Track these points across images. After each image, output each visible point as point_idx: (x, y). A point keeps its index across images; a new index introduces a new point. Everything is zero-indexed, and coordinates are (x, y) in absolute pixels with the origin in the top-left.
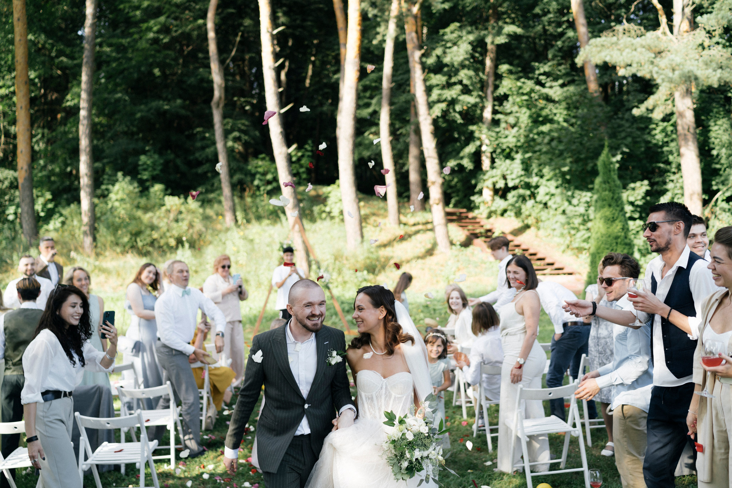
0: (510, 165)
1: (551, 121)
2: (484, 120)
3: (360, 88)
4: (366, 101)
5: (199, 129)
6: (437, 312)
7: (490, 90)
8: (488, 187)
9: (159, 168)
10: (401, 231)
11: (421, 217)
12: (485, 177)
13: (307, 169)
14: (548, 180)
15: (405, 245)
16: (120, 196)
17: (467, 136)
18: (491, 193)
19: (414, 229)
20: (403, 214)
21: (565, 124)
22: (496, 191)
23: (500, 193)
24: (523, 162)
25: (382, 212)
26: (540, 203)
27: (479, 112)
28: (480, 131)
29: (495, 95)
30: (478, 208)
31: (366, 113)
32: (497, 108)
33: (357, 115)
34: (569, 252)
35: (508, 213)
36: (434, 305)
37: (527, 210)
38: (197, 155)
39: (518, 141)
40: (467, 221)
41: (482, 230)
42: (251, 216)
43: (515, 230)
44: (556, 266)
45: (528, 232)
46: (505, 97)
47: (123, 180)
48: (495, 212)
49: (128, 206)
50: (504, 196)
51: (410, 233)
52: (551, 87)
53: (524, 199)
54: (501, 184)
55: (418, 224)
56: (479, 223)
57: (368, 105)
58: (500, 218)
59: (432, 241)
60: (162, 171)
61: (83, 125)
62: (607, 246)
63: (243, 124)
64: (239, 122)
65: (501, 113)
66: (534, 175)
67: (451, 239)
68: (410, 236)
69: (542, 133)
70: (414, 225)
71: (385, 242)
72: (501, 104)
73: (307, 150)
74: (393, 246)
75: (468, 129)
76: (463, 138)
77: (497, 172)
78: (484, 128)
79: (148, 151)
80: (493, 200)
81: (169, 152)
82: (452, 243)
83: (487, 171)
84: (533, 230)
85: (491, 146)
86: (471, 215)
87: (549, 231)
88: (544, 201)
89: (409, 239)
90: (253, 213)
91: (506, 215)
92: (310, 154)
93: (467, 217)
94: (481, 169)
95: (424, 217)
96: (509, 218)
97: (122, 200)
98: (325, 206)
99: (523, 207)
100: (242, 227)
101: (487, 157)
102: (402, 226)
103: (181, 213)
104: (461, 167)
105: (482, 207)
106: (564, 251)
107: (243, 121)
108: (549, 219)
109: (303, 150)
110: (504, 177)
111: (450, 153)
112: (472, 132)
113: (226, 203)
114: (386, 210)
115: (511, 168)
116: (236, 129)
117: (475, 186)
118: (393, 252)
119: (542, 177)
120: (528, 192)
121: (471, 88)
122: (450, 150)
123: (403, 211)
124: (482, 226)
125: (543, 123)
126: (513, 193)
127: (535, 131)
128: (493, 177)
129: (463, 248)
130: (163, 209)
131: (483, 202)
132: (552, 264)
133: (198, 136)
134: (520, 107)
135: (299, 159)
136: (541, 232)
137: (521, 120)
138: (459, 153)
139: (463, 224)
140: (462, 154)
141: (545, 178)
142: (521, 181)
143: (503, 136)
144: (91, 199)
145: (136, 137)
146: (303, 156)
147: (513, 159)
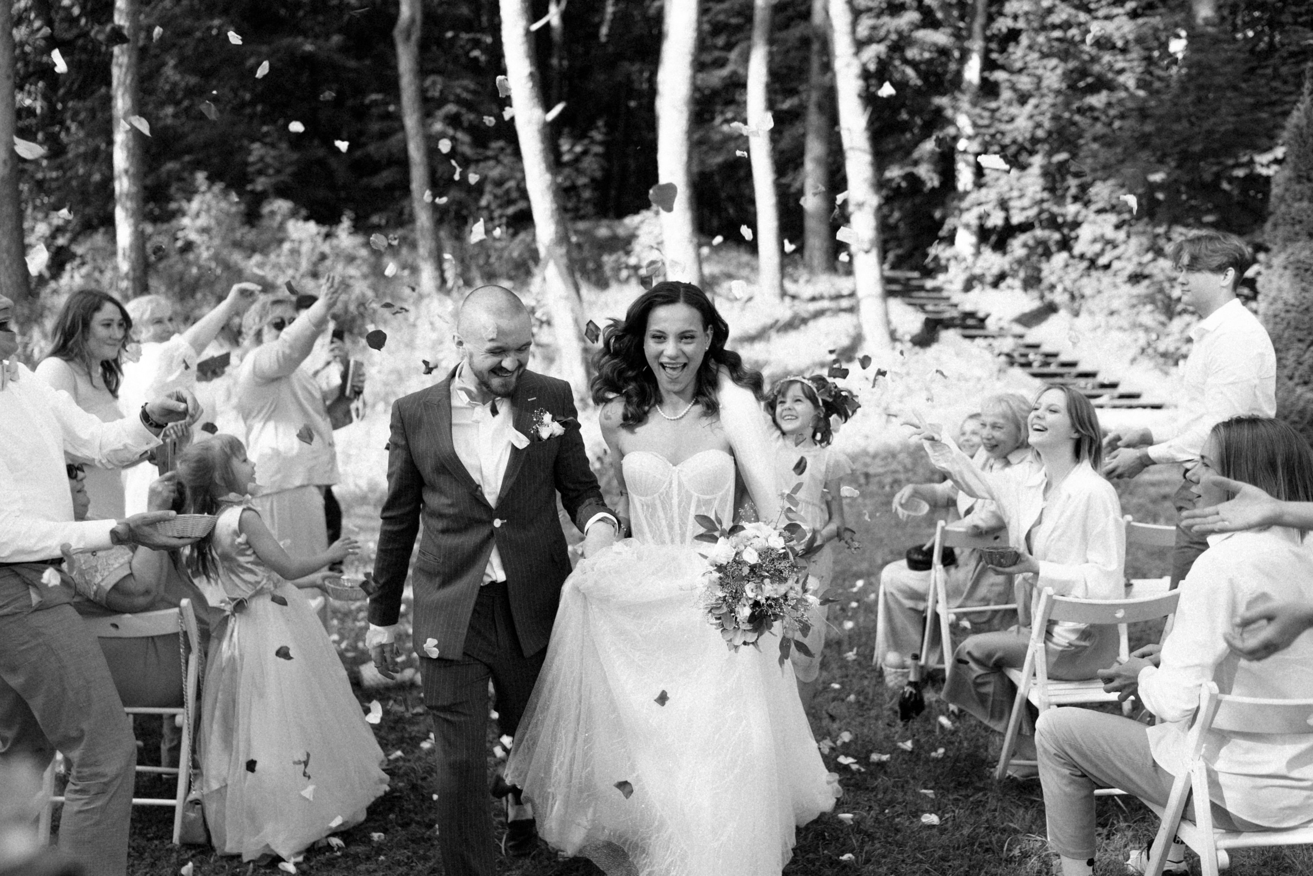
0: (1018, 179)
1: (1110, 86)
2: (964, 86)
3: (706, 27)
4: (717, 54)
5: (374, 97)
6: (874, 480)
7: (980, 21)
8: (967, 226)
9: (289, 170)
10: (784, 311)
11: (826, 284)
12: (964, 204)
13: (593, 180)
14: (1100, 211)
15: (793, 337)
16: (202, 221)
17: (927, 117)
18: (973, 239)
19: (813, 307)
20: (791, 276)
21: (1141, 93)
22: (984, 234)
23: (993, 238)
24: (1046, 173)
25: (745, 272)
26: (1082, 257)
27: (953, 66)
28: (956, 109)
29: (989, 33)
30: (945, 269)
31: (716, 77)
32: (994, 56)
33: (699, 82)
34: (1145, 364)
35: (1009, 281)
36: (866, 465)
37: (1052, 273)
38: (372, 148)
39: (1039, 125)
40: (923, 294)
41: (954, 313)
42: (475, 273)
43: (1024, 315)
44: (1121, 390)
45: (1053, 319)
46: (1013, 35)
47: (209, 188)
48: (980, 278)
49: (217, 242)
50: (1000, 246)
51: (805, 315)
52: (1108, 18)
53: (1046, 250)
54: (996, 219)
55: (822, 297)
56: (948, 299)
57: (720, 63)
58: (991, 292)
59: (852, 332)
60: (294, 175)
61: (120, 66)
62: (1299, 335)
63: (466, 89)
64: (457, 83)
65: (1003, 68)
66: (1069, 200)
67: (892, 327)
68: (804, 321)
69: (1092, 108)
70: (813, 299)
71: (752, 332)
72: (1003, 50)
73: (593, 142)
74: (768, 340)
75: (930, 103)
76: (918, 121)
77: (989, 195)
78: (965, 102)
79: (266, 134)
80: (978, 253)
81: (316, 142)
82: (893, 337)
83: (966, 193)
84: (1063, 315)
85: (979, 140)
86: (929, 284)
87: (1101, 318)
88: (1089, 254)
89: (803, 328)
90: (480, 267)
91: (1003, 285)
92: (598, 149)
93: (921, 288)
94: (954, 188)
95: (833, 285)
96: (1009, 292)
97: (205, 230)
98: (628, 253)
99: (1046, 268)
100: (455, 294)
101: (968, 163)
102: (787, 300)
103: (323, 257)
104: (914, 181)
105: (953, 268)
106: (1133, 360)
107: (466, 82)
108: (1099, 292)
109: (586, 141)
110: (1003, 205)
111: (892, 152)
112: (939, 110)
113: (425, 246)
114: (755, 269)
115: (1019, 185)
116: (452, 98)
117: (940, 224)
118: (769, 352)
119: (1087, 204)
120: (1057, 236)
121: (939, 15)
122: (891, 146)
123: (790, 270)
124: (956, 306)
125: (1093, 89)
126: (1022, 238)
127: (1075, 106)
128: (980, 204)
129: (917, 349)
130: (286, 246)
131: (956, 258)
132: (1114, 386)
133: (374, 111)
134: (1044, 56)
135: (577, 159)
136: (1084, 321)
137: (1045, 83)
138: (909, 153)
139: (914, 301)
140: (916, 155)
141: (1093, 207)
142: (1041, 212)
143: (1006, 118)
144: (136, 226)
145: (248, 111)
146: (585, 153)
147: (1023, 167)
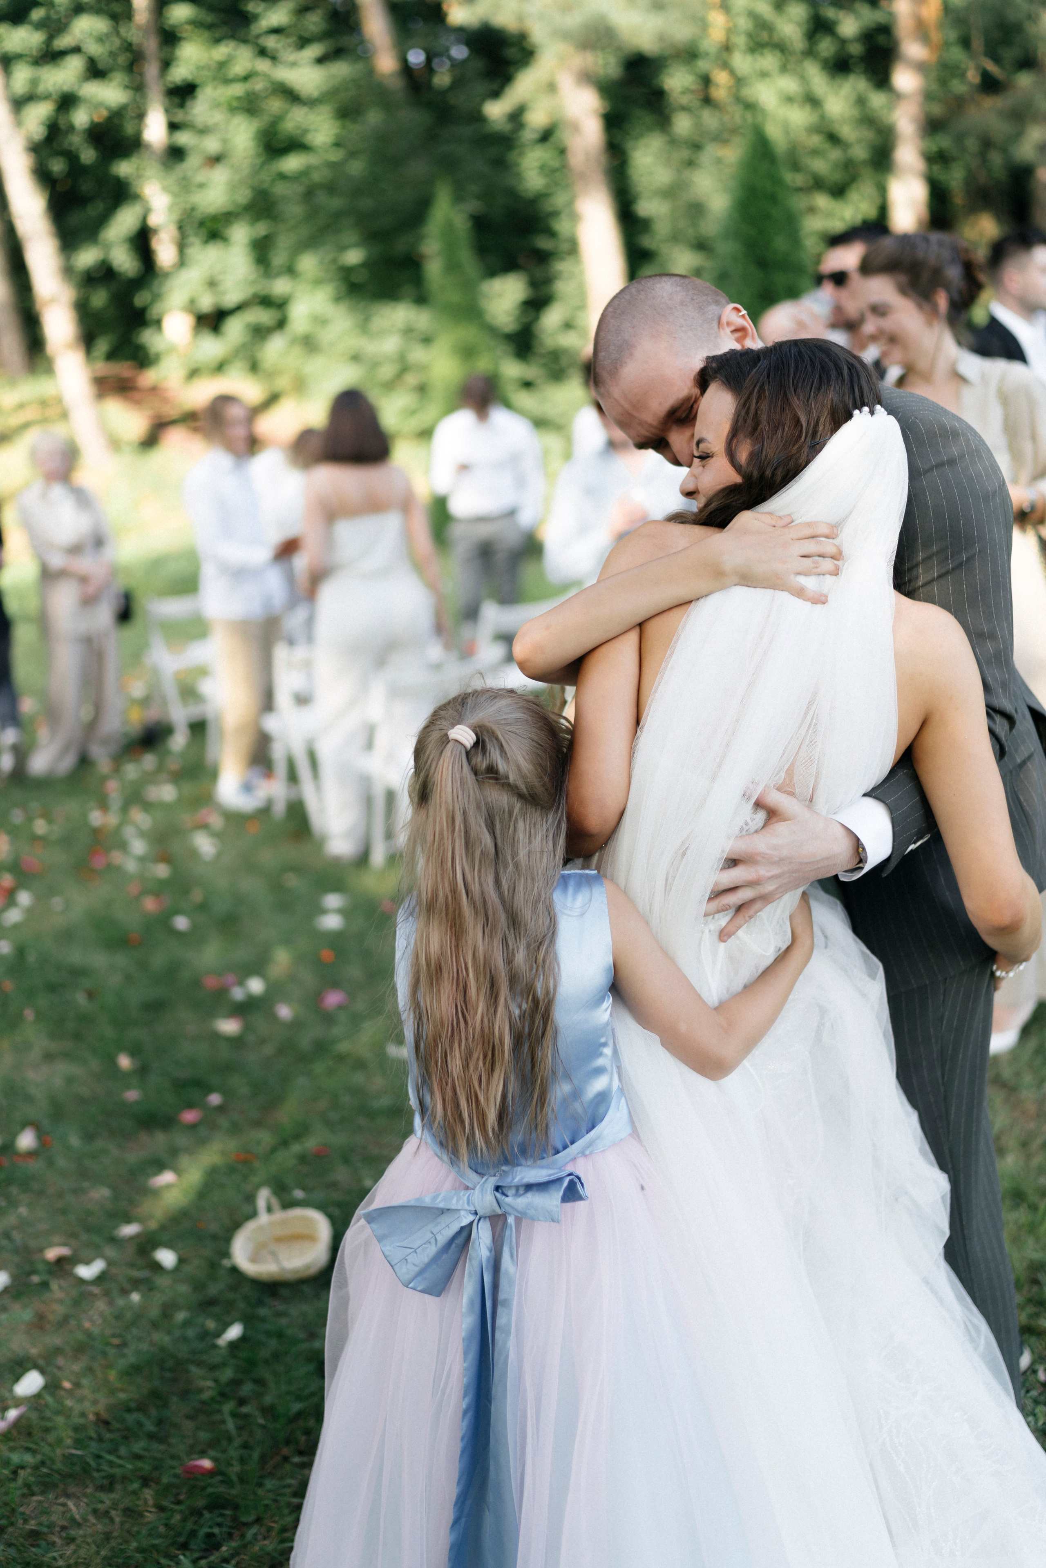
0: (221, 254)
1: (303, 147)
2: (148, 147)
7: (152, 68)
11: (29, 390)
14: (311, 284)
17: (109, 189)
18: (190, 324)
21: (338, 155)
22: (200, 319)
23: (209, 322)
24: (254, 245)
26: (298, 339)
27: (130, 127)
28: (142, 177)
29: (166, 82)
30: (158, 360)
32: (176, 115)
40: (142, 393)
41: (176, 412)
46: (190, 89)
48: (202, 366)
50: (217, 330)
52: (293, 64)
53: (260, 333)
56: (168, 397)
65: (187, 128)
66: (278, 273)
72: (184, 107)
75: (111, 172)
77: (196, 274)
78: (152, 166)
82: (115, 445)
83: (170, 273)
85: (175, 211)
86: (143, 379)
93: (137, 385)
94: (155, 269)
95: (35, 390)
99: (264, 353)
104: (107, 268)
105: (171, 359)
110: (212, 284)
111: (80, 230)
112: (122, 182)
117: (144, 308)
119: (296, 277)
120: (268, 317)
121: (105, 63)
126: (236, 321)
127: (271, 172)
129: (143, 453)
131: (168, 346)
137: (233, 144)
140: (107, 234)
141: (304, 280)
143: (196, 187)
147: (225, 240)
